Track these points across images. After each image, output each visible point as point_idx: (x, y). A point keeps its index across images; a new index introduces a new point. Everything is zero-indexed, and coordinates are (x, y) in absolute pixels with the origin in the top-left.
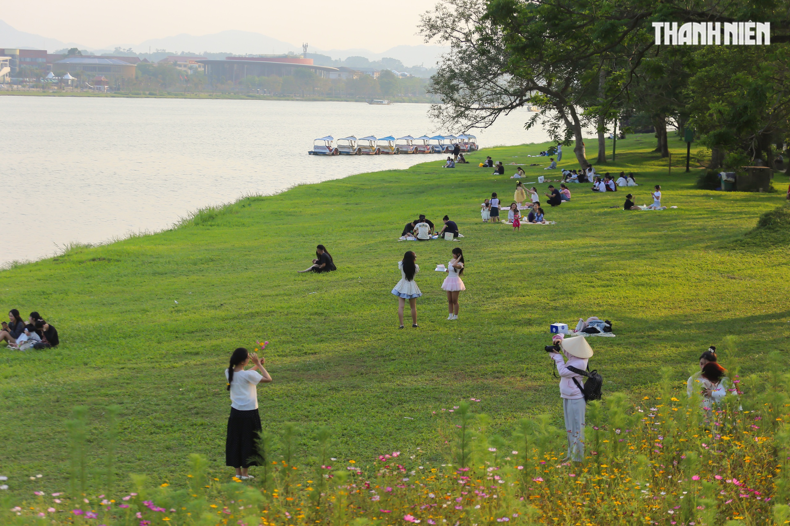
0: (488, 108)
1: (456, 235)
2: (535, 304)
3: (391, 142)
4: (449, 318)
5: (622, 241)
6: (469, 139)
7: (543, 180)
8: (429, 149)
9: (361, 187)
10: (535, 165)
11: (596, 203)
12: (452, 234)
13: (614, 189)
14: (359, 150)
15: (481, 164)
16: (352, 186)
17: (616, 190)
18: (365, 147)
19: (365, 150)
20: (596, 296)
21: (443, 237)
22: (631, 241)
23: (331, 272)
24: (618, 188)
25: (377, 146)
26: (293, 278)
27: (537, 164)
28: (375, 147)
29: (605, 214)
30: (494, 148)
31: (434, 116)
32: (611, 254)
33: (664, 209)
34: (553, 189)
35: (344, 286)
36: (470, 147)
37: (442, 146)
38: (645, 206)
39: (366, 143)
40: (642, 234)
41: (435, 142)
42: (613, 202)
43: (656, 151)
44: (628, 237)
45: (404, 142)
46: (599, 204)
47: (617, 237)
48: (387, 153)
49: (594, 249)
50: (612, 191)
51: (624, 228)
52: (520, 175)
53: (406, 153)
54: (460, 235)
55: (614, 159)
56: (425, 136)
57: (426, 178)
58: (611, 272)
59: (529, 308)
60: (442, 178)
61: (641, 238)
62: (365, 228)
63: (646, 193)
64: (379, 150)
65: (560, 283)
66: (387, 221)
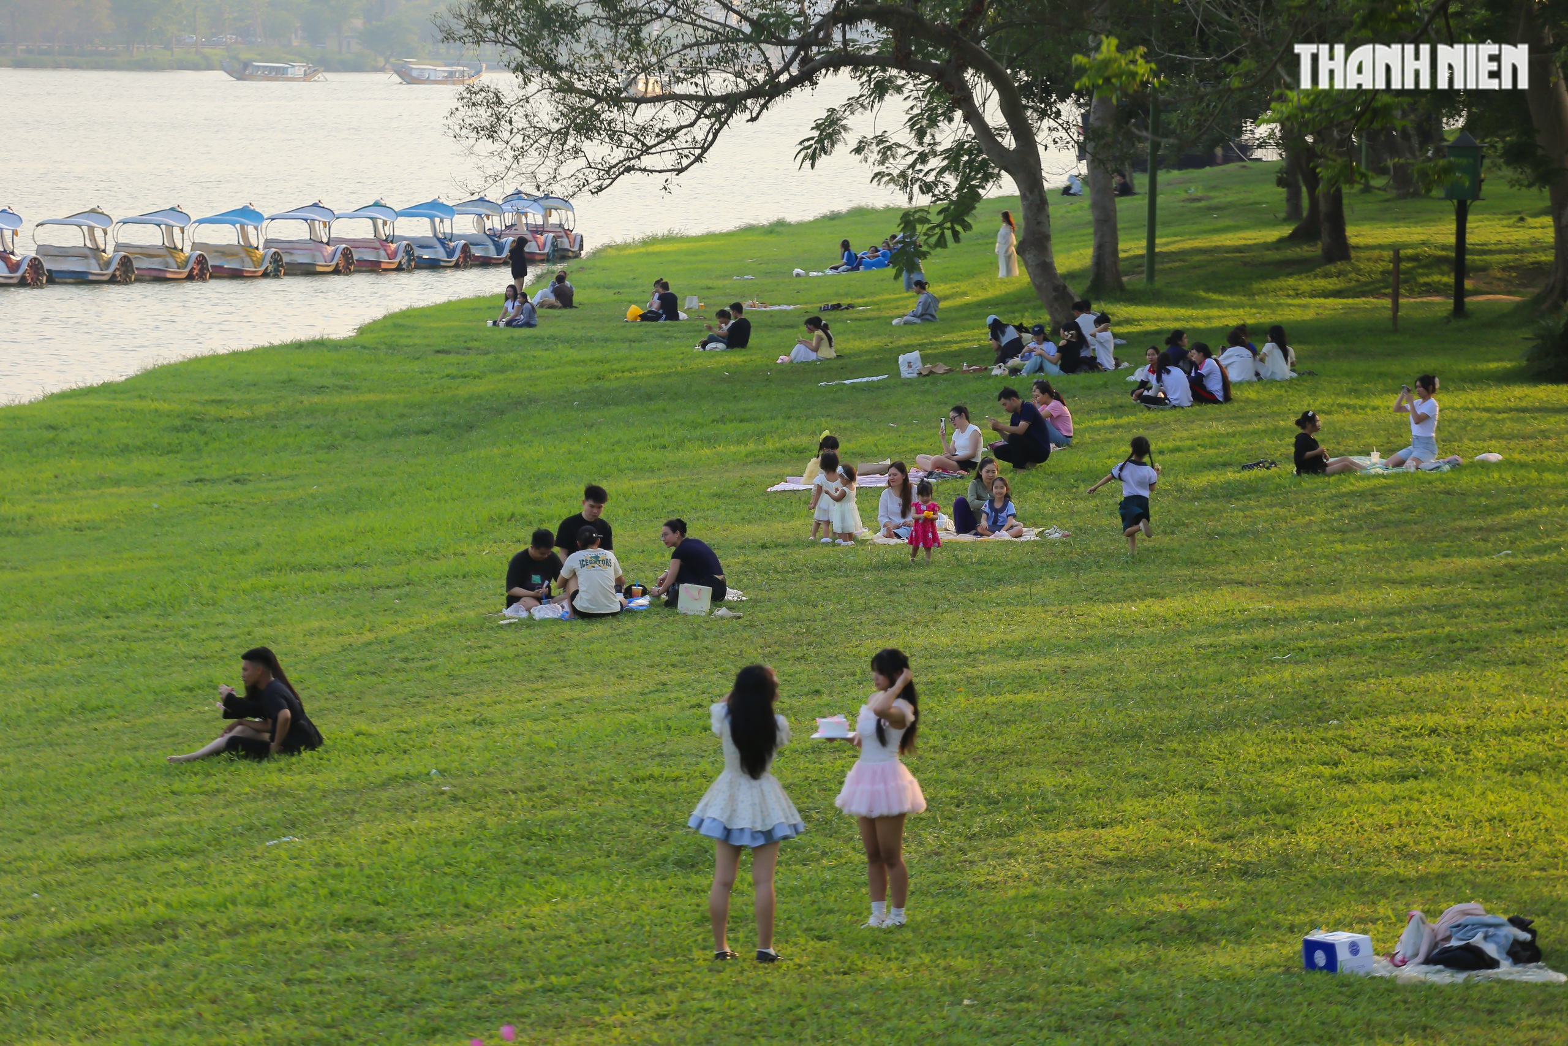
0: (690, 98)
1: (718, 596)
2: (1161, 854)
3: (250, 230)
4: (872, 921)
5: (1367, 599)
6: (548, 212)
7: (918, 365)
8: (395, 254)
9: (213, 411)
10: (838, 307)
11: (1178, 449)
12: (707, 591)
13: (1219, 396)
14: (126, 262)
15: (634, 310)
16: (177, 407)
17: (1227, 398)
18: (147, 252)
19: (145, 264)
20: (1381, 818)
21: (672, 602)
22: (1394, 596)
23: (306, 755)
24: (1234, 393)
25: (195, 246)
26: (160, 786)
27: (845, 302)
28: (187, 249)
29: (1230, 492)
30: (645, 243)
31: (476, 130)
32: (1349, 651)
33: (1456, 466)
34: (1018, 402)
35: (395, 807)
36: (554, 245)
37: (444, 241)
38: (1375, 457)
39: (150, 237)
40: (1421, 568)
41: (418, 228)
42: (1242, 443)
43: (1293, 239)
44: (1376, 583)
45: (296, 231)
46: (1194, 457)
47: (1332, 584)
48: (236, 275)
49: (1271, 633)
50: (1215, 401)
51: (1339, 547)
52: (816, 350)
53: (308, 271)
54: (731, 595)
55: (1151, 277)
56: (377, 204)
57: (452, 371)
58: (1393, 721)
59: (1144, 873)
60: (512, 367)
61: (1427, 582)
62: (332, 578)
63: (1348, 407)
64: (201, 261)
65: (1219, 768)
66: (412, 547)
